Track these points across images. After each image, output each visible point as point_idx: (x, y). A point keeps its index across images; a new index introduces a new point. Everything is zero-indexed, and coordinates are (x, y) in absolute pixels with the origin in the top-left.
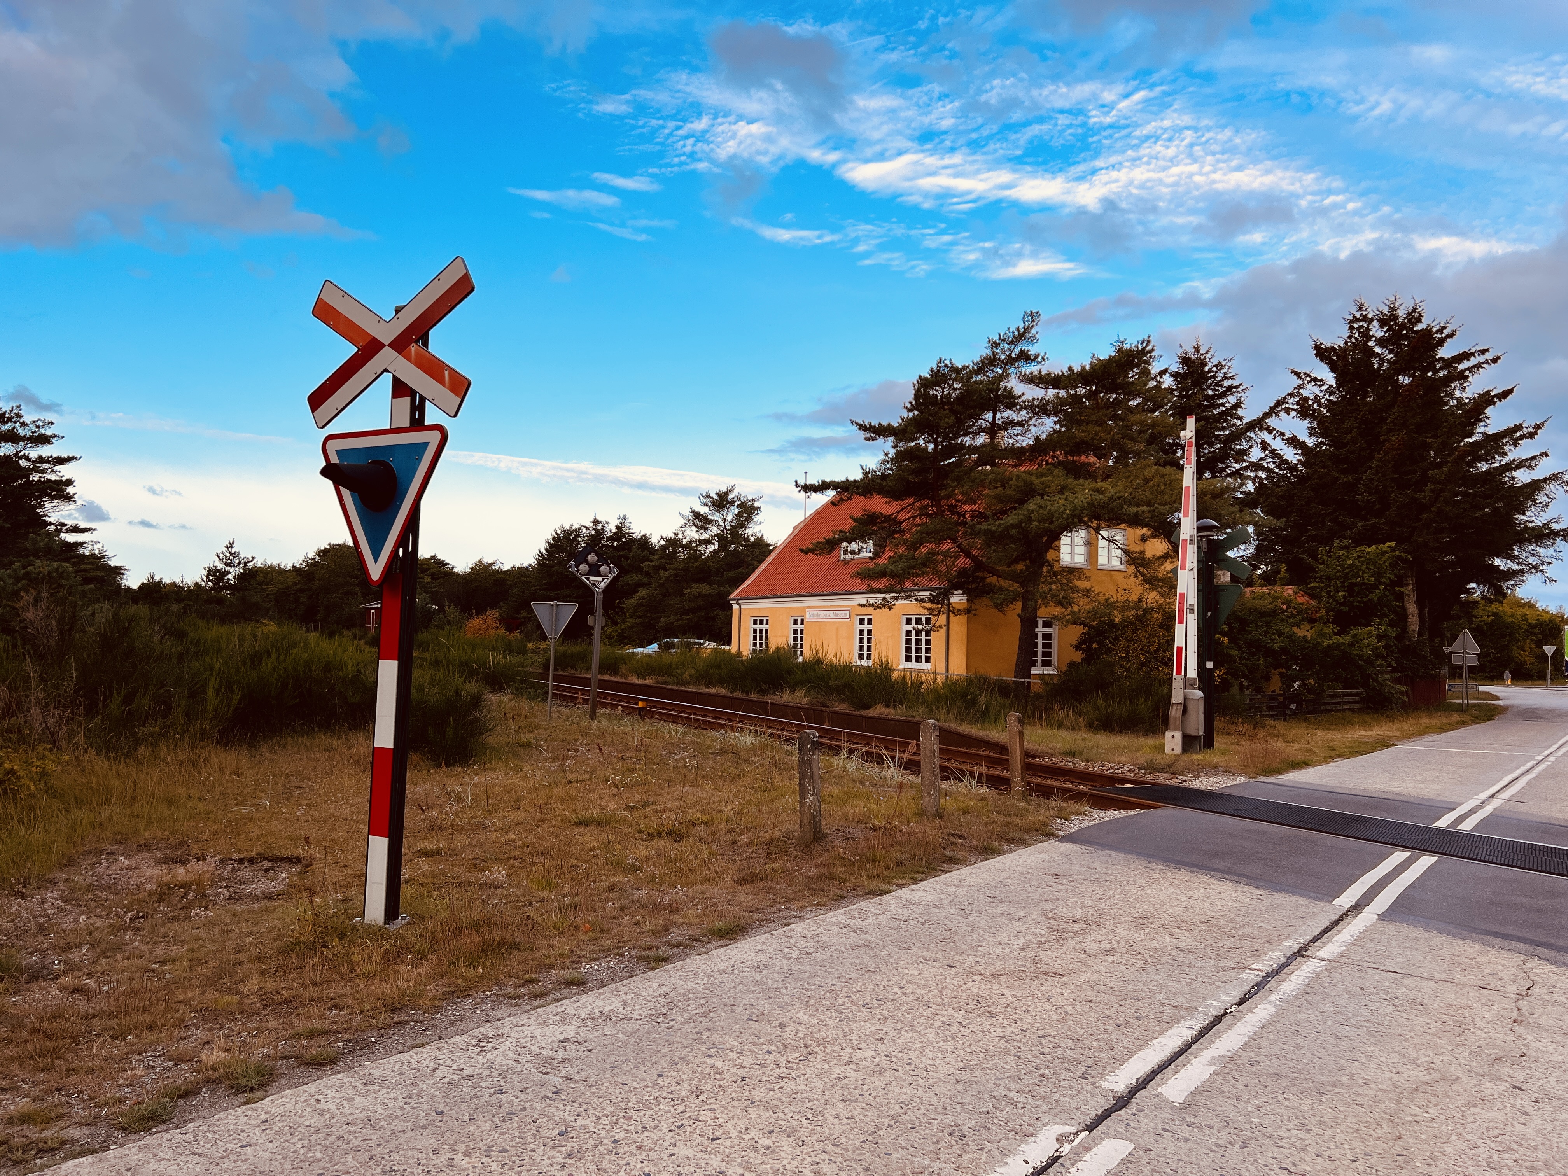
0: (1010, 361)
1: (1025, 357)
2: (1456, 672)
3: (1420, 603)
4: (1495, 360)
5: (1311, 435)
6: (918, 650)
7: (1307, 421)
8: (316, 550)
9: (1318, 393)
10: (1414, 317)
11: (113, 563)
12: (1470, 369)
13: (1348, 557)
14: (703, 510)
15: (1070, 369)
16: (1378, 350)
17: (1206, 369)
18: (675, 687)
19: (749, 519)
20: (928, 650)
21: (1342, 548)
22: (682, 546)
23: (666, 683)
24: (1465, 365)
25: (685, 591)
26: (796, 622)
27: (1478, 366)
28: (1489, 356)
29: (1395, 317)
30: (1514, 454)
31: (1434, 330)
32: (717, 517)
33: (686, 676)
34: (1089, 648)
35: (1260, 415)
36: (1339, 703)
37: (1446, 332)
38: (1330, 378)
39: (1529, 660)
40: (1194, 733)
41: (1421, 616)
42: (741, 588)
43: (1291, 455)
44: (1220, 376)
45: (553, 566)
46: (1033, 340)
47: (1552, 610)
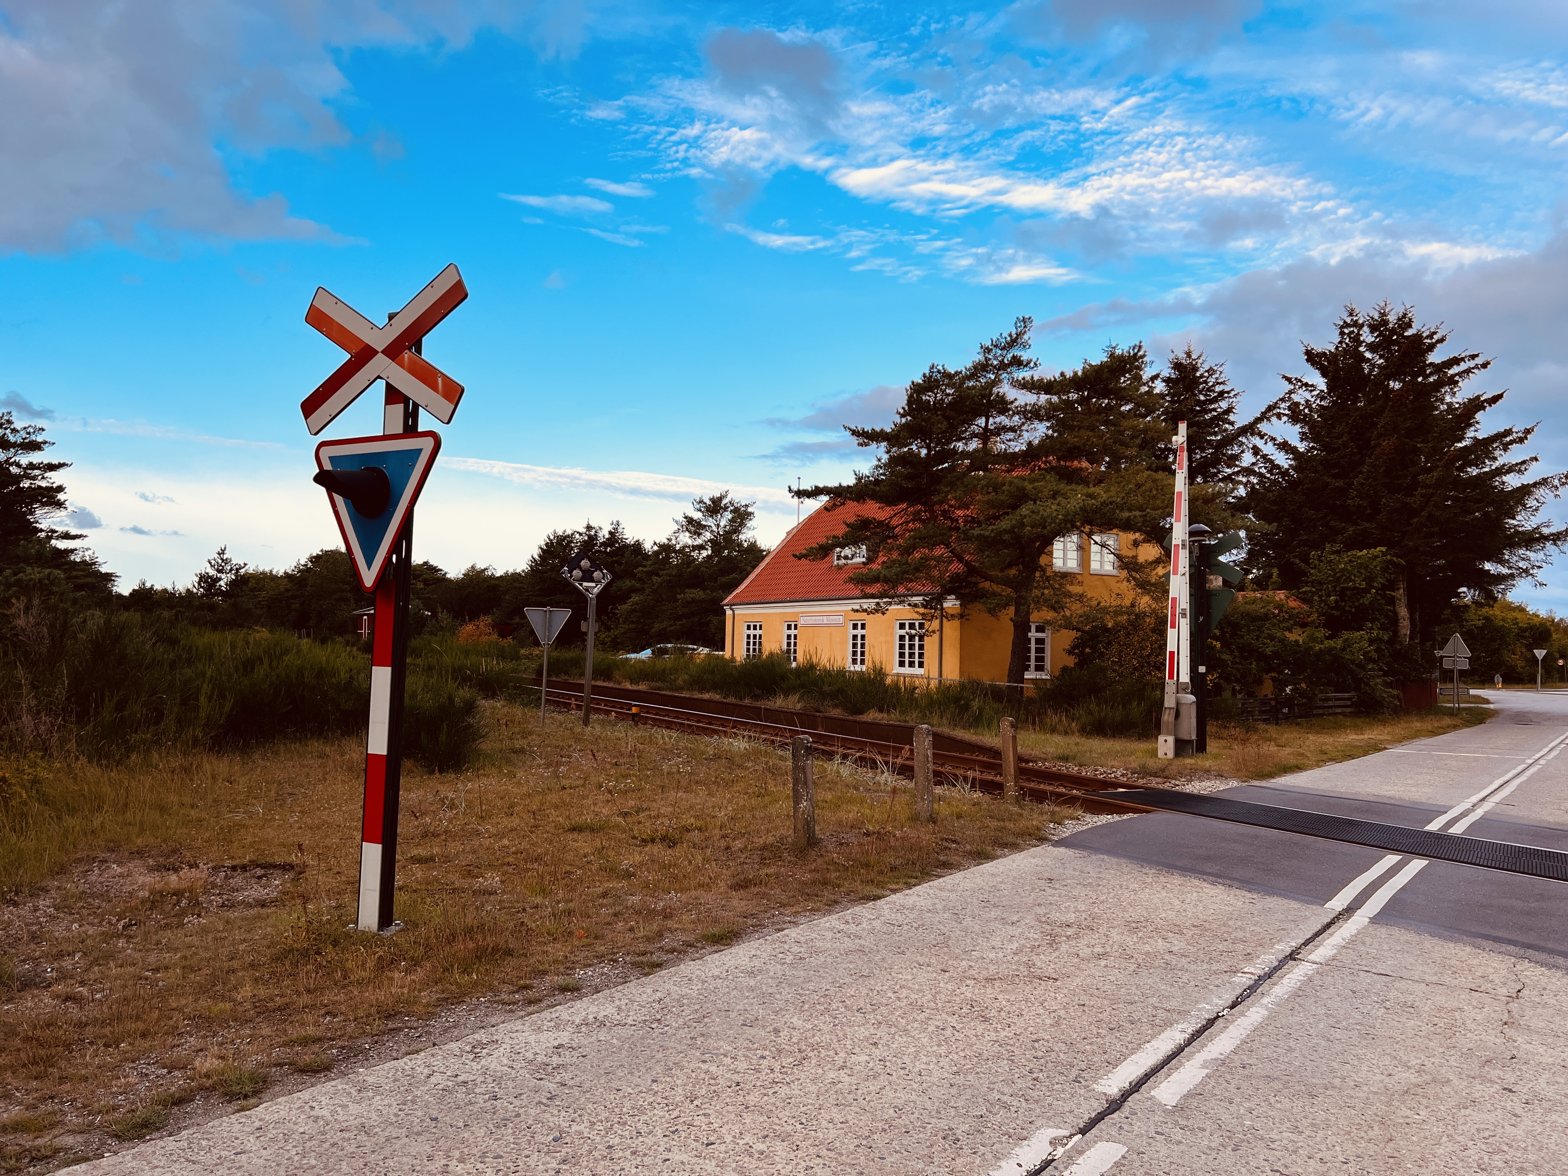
0: (1003, 366)
1: (1017, 362)
2: (1447, 676)
3: (1411, 607)
4: (1485, 365)
5: (1302, 440)
6: (911, 655)
7: (1298, 426)
8: (308, 556)
9: (1309, 398)
10: (1405, 322)
11: (104, 569)
12: (1459, 374)
13: (1339, 561)
14: (697, 516)
15: (1062, 374)
16: (1368, 355)
17: (1198, 374)
18: (668, 693)
19: (742, 524)
20: (921, 655)
21: (1334, 553)
22: (676, 552)
23: (659, 689)
24: (1455, 370)
25: (679, 597)
26: (789, 627)
27: (1468, 371)
28: (1479, 361)
29: (1385, 323)
30: (1504, 458)
31: (1425, 335)
32: (710, 522)
33: (680, 682)
34: (1082, 652)
35: (1252, 419)
36: (1330, 707)
37: (1436, 337)
38: (1321, 383)
39: (1520, 664)
40: (1186, 737)
41: (1412, 620)
42: (735, 593)
43: (1282, 460)
44: (1211, 381)
45: (546, 572)
46: (1025, 346)
47: (1543, 614)
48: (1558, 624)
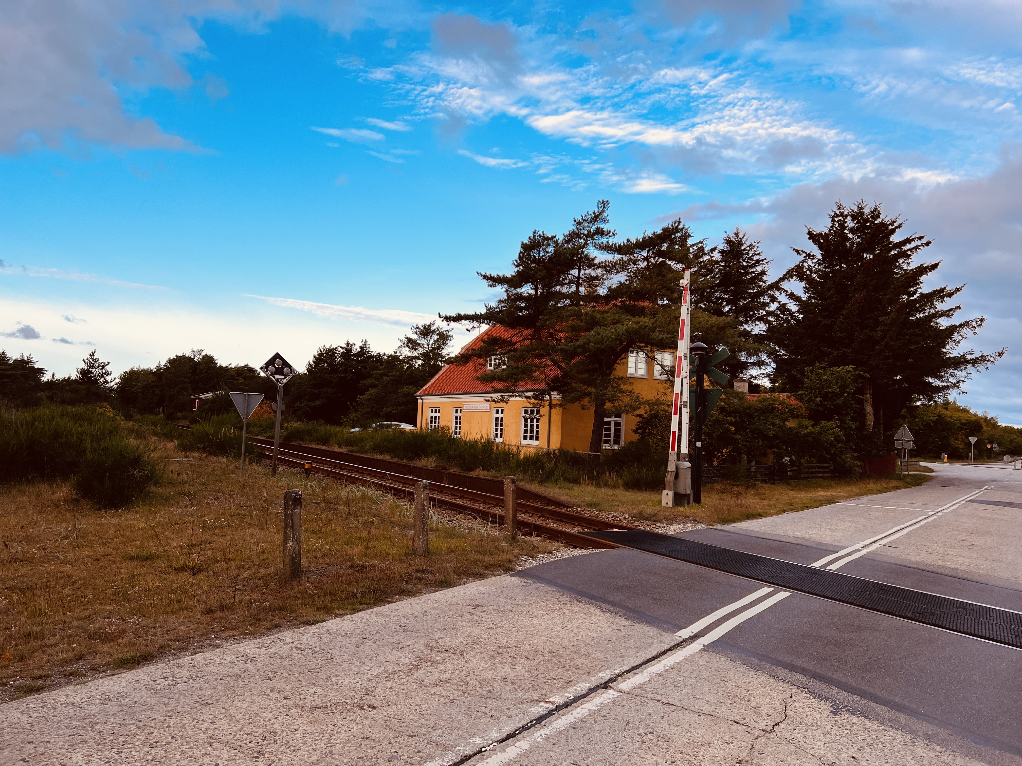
0: (590, 235)
1: (600, 232)
2: (899, 453)
3: (874, 406)
4: (928, 244)
5: (805, 292)
6: (532, 432)
7: (803, 283)
8: (167, 359)
9: (811, 264)
10: (875, 214)
11: (36, 366)
12: (910, 250)
13: (824, 374)
14: (414, 337)
15: (628, 240)
16: (850, 236)
17: (742, 248)
18: (358, 454)
19: (445, 344)
20: (537, 432)
21: (821, 368)
22: (400, 360)
23: (354, 452)
24: (908, 247)
25: (399, 390)
26: (457, 412)
27: (916, 248)
28: (924, 241)
29: (862, 214)
30: (941, 306)
31: (888, 223)
32: (423, 341)
34: (643, 432)
35: (777, 279)
36: (814, 473)
37: (895, 224)
38: (818, 254)
39: (962, 446)
40: (682, 492)
41: (876, 415)
42: (424, 388)
43: (793, 307)
44: (751, 253)
45: (317, 373)
46: (604, 221)
47: (980, 414)
48: (990, 421)
